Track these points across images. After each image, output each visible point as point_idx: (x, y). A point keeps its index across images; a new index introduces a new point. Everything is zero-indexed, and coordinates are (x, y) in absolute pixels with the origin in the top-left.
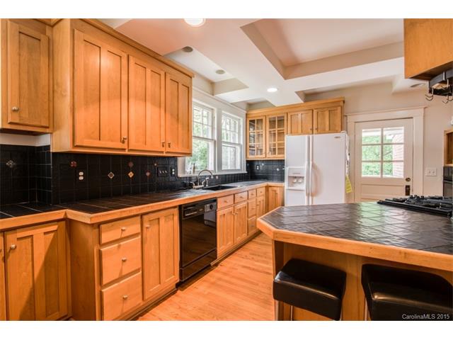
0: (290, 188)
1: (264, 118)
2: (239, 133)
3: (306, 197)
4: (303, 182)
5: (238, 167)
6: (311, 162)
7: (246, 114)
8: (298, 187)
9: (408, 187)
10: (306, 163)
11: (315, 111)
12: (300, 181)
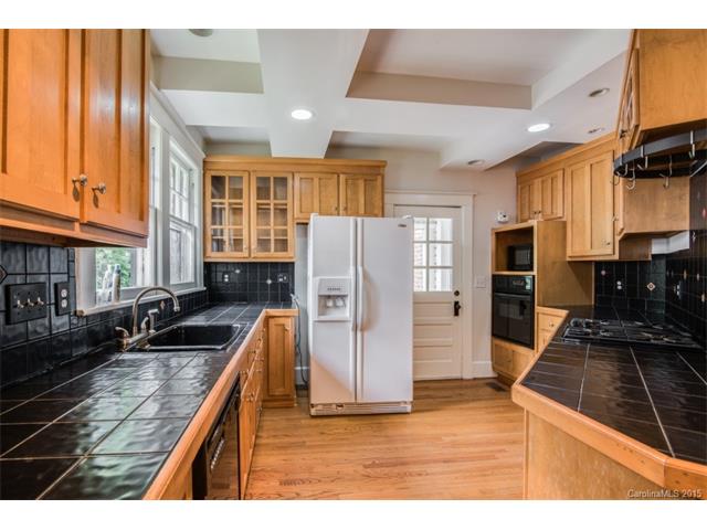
0: (323, 318)
1: (246, 176)
2: (190, 199)
3: (351, 334)
4: (345, 305)
5: (190, 279)
6: (360, 269)
7: (204, 162)
8: (334, 315)
9: (456, 303)
10: (352, 268)
11: (342, 177)
12: (340, 303)
